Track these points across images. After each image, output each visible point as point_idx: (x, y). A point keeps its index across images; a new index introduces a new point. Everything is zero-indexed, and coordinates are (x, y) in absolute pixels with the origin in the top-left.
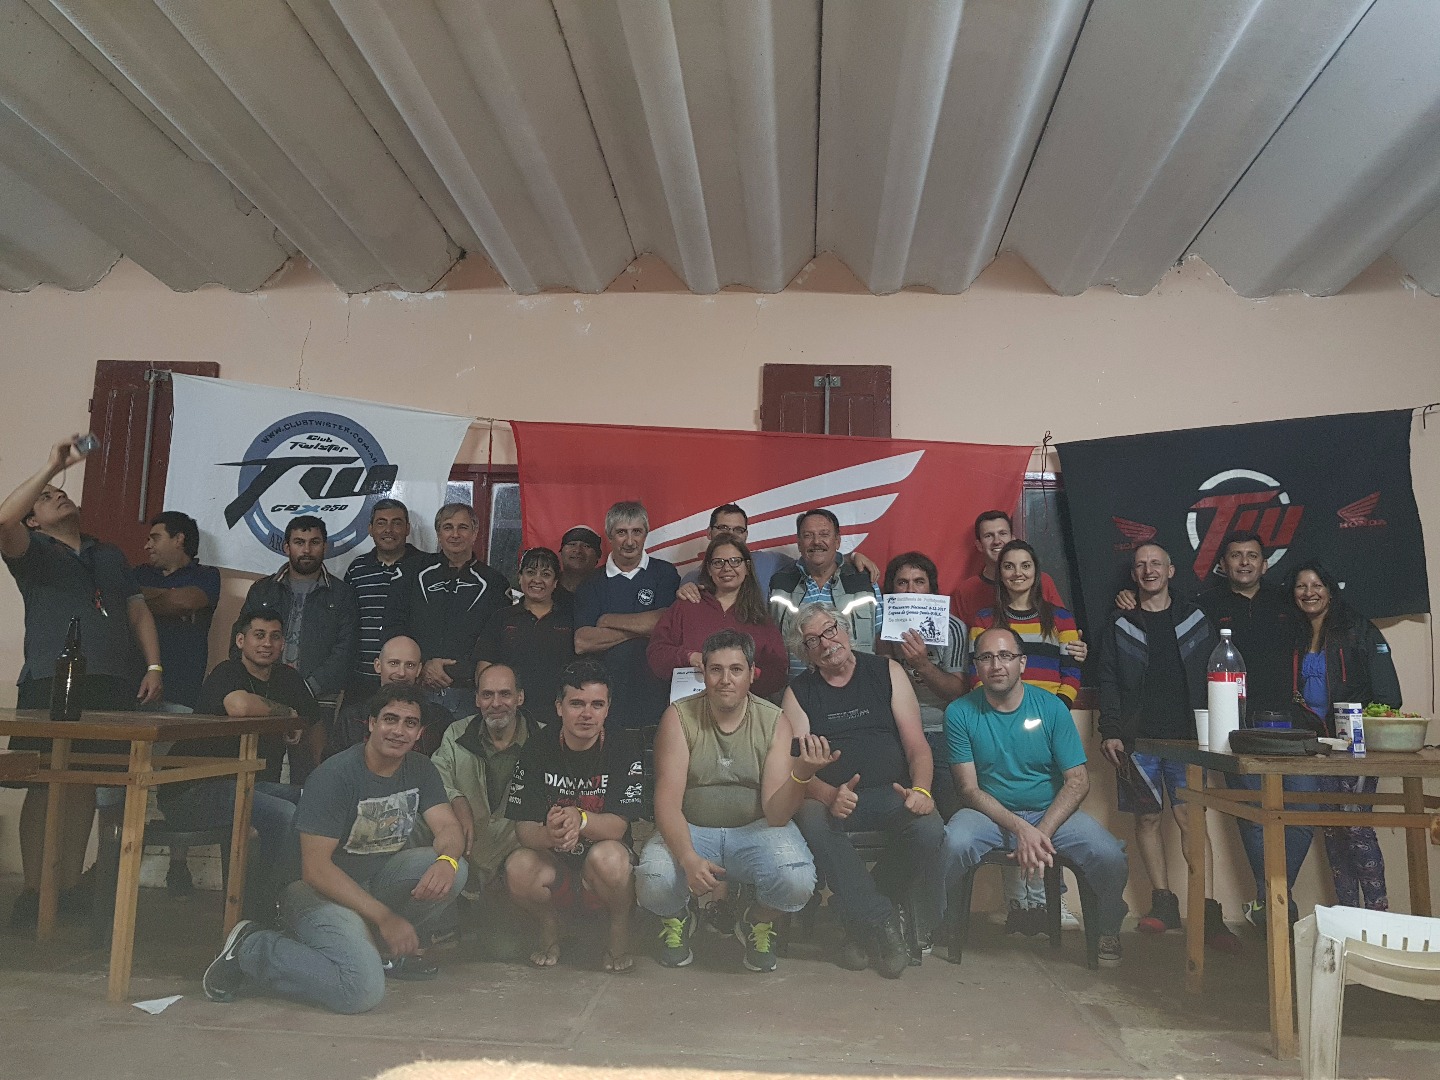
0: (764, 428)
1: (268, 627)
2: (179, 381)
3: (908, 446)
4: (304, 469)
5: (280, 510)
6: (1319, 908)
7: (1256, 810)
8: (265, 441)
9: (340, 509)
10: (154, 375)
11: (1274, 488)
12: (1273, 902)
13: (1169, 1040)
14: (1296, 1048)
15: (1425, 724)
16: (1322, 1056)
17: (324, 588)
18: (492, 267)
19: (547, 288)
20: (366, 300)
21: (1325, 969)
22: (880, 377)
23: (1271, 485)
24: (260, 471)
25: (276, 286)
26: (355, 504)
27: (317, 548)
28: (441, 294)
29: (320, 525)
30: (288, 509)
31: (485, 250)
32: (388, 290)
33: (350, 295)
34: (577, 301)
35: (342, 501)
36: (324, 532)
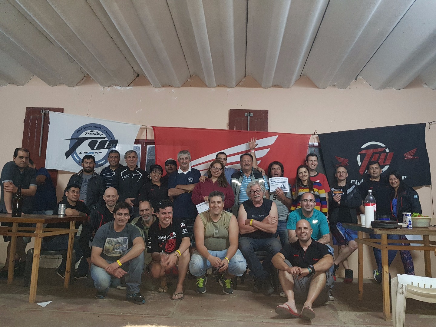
0: (230, 129)
1: (76, 190)
2: (52, 114)
3: (274, 134)
4: (89, 141)
5: (82, 153)
6: (398, 275)
7: (379, 245)
8: (77, 132)
9: (100, 153)
10: (44, 112)
11: (384, 147)
12: (384, 273)
13: (352, 315)
14: (391, 317)
15: (430, 219)
16: (399, 320)
17: (95, 177)
18: (147, 79)
19: (163, 86)
20: (109, 89)
21: (400, 294)
22: (265, 113)
23: (383, 146)
24: (76, 141)
25: (81, 85)
26: (105, 152)
27: (92, 165)
28: (131, 87)
29: (93, 158)
30: (85, 153)
31: (145, 74)
32: (115, 86)
33: (104, 87)
34: (173, 90)
35: (101, 150)
36: (94, 160)
